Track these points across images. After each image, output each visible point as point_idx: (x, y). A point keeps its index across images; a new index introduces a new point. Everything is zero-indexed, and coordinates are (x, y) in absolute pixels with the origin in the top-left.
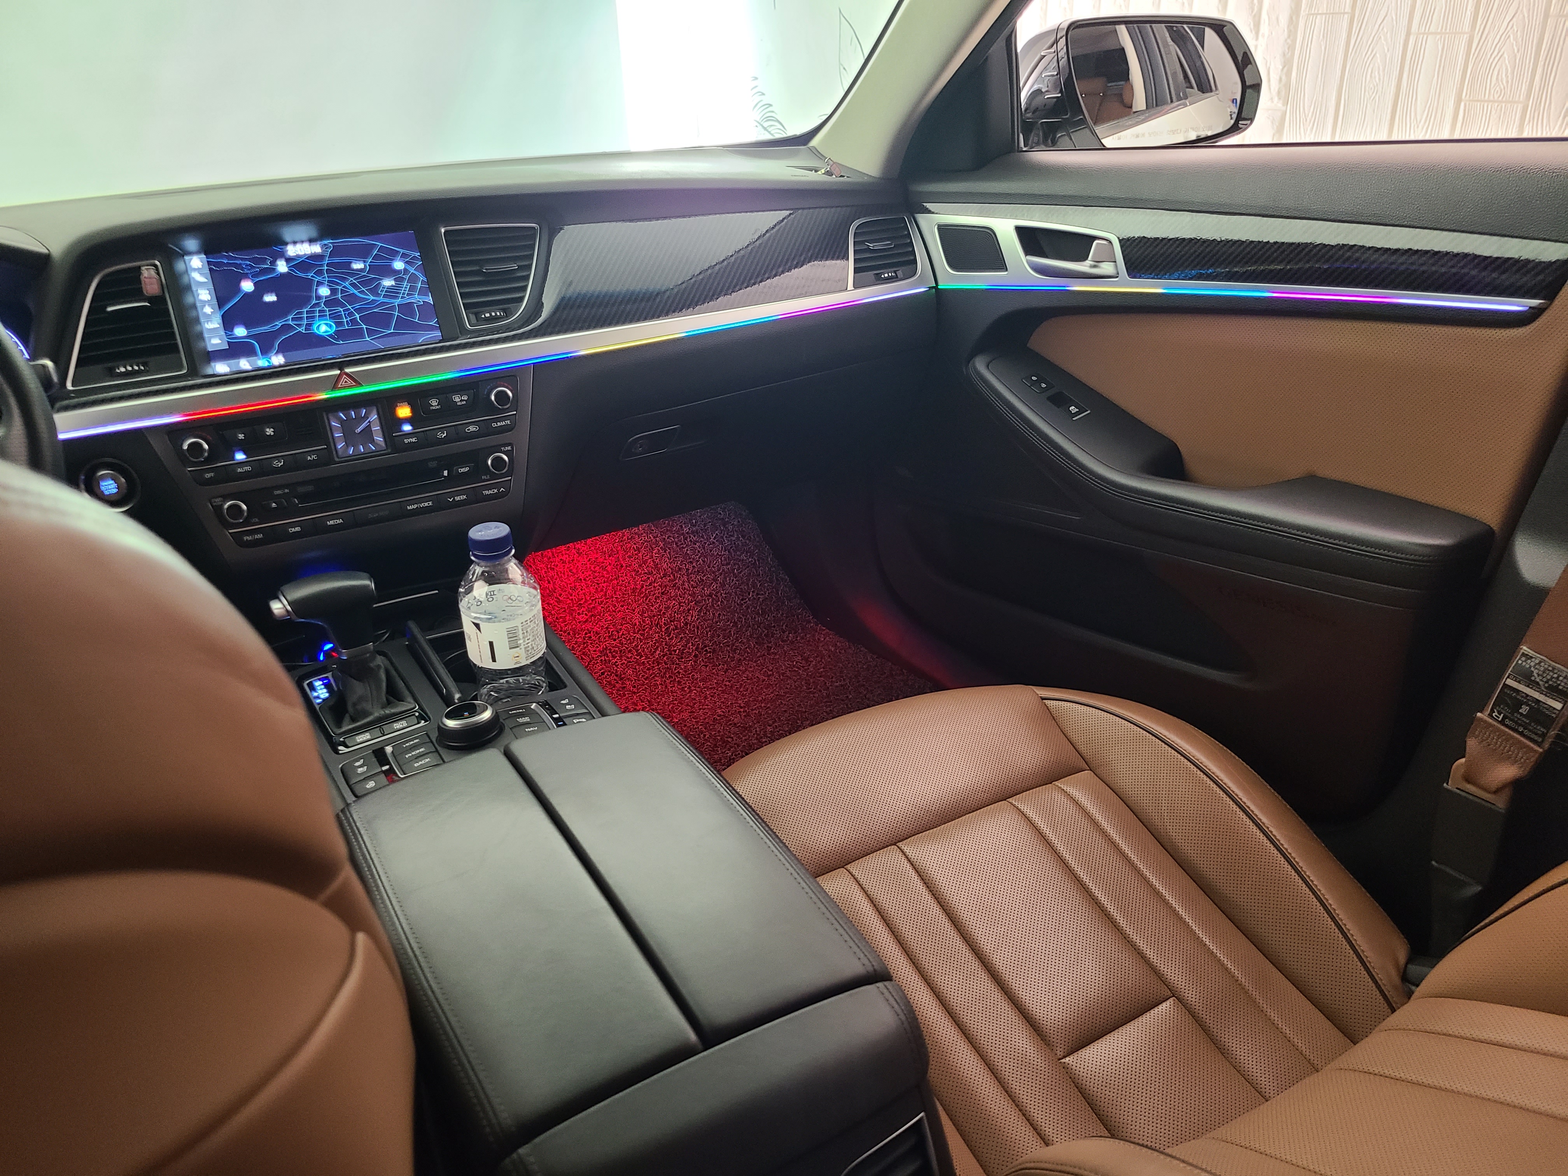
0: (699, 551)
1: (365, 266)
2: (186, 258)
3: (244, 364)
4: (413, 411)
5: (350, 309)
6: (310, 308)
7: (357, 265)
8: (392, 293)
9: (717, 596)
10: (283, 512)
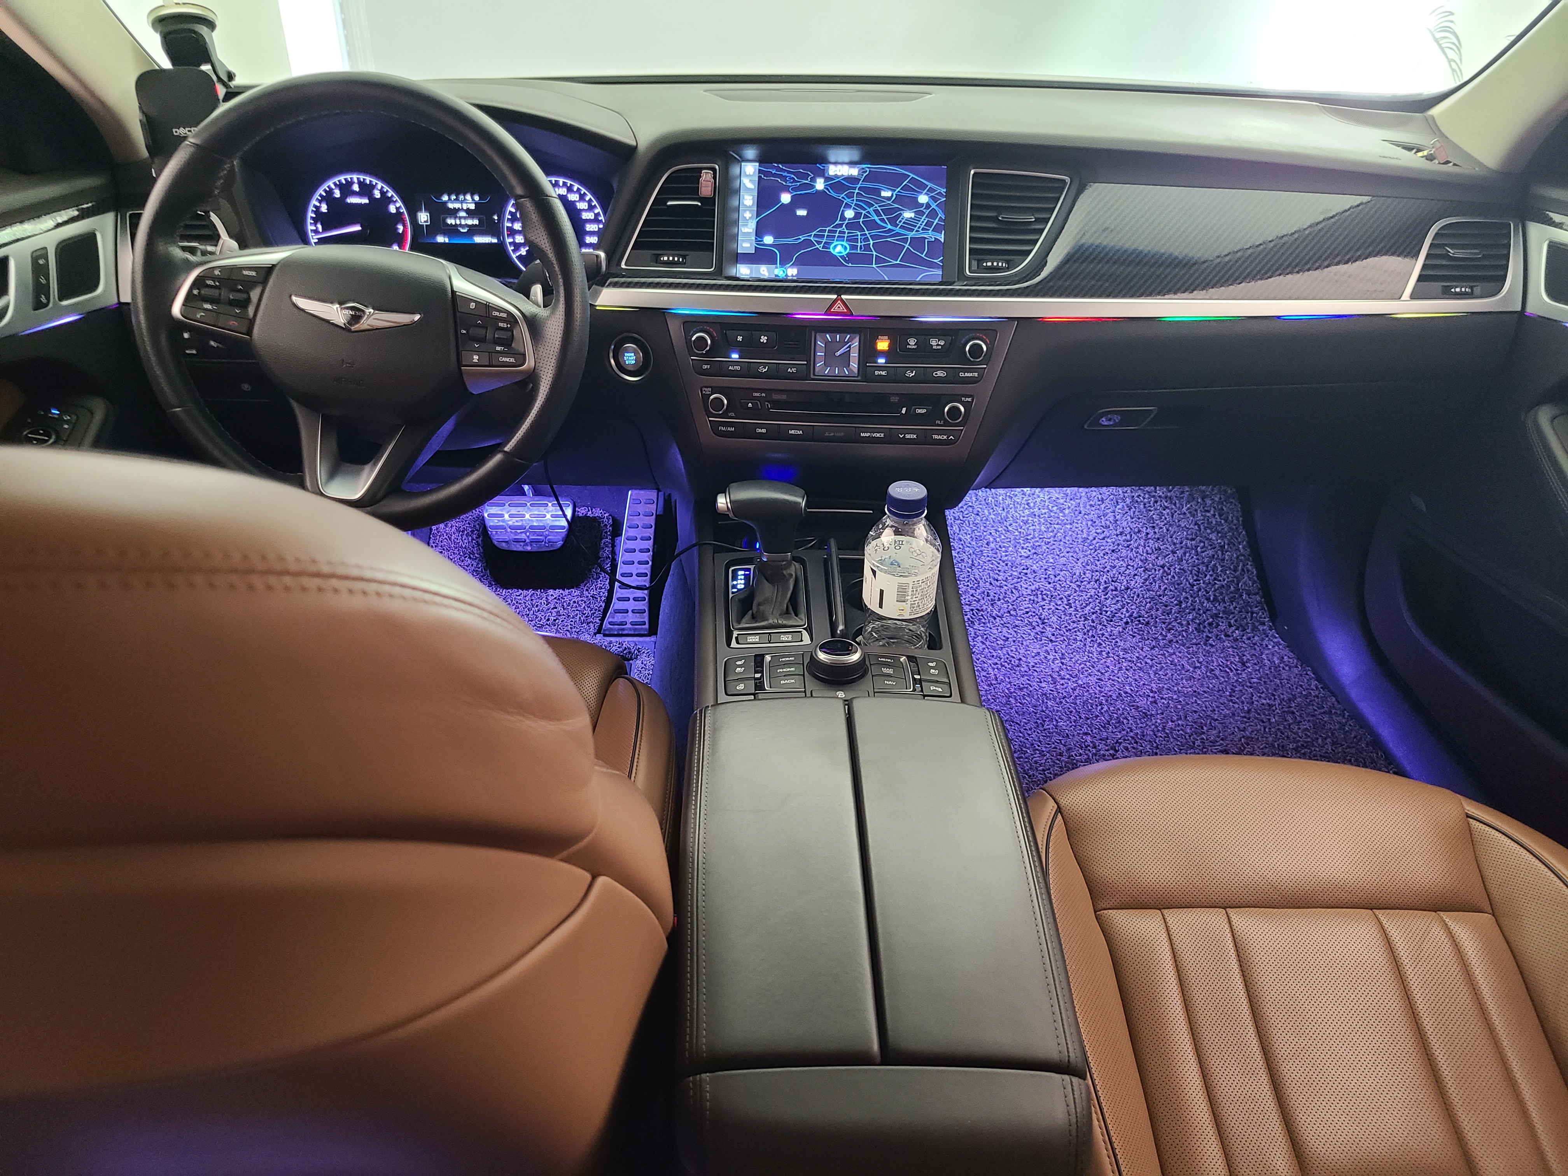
0: (1166, 518)
1: (892, 195)
2: (743, 164)
3: (764, 271)
4: (889, 346)
5: (866, 234)
6: (833, 227)
7: (886, 194)
8: (909, 225)
9: (1169, 569)
10: (755, 413)
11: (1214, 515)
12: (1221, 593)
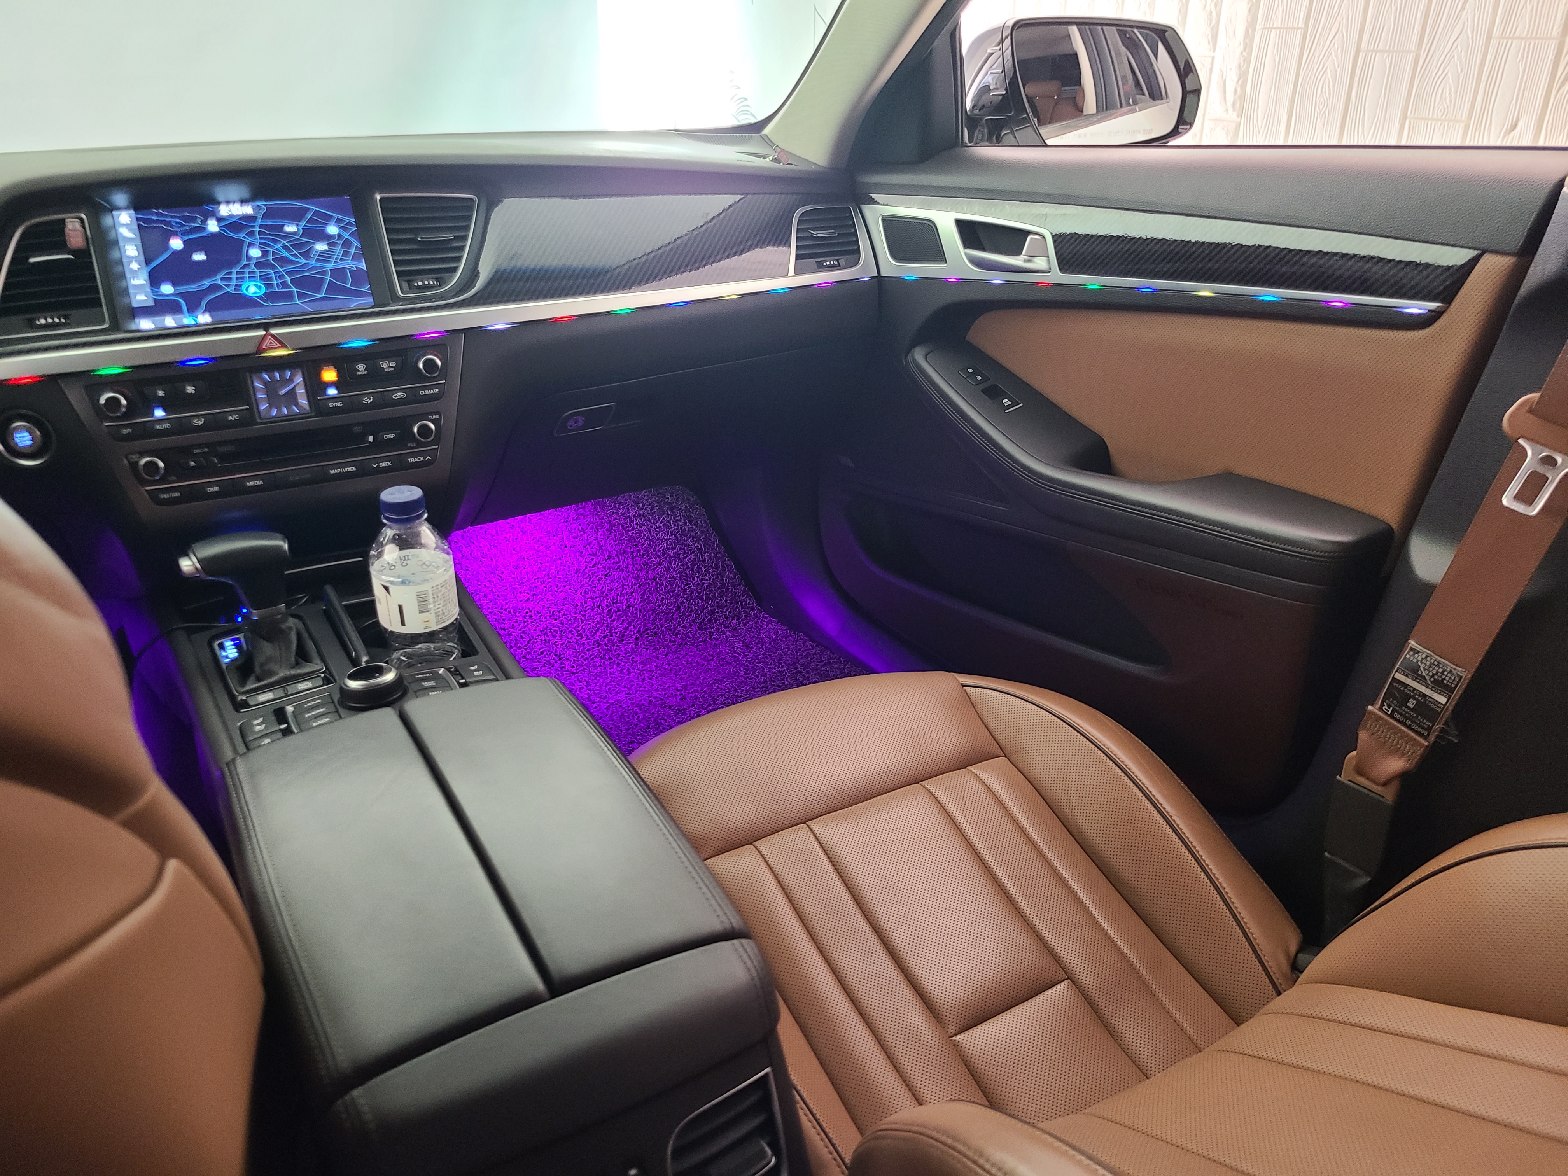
1: (298, 229)
2: (114, 213)
3: (170, 321)
4: (339, 374)
5: (280, 271)
6: (241, 268)
7: (290, 228)
8: (324, 257)
9: (660, 580)
10: (200, 471)
11: (685, 524)
12: (711, 591)
